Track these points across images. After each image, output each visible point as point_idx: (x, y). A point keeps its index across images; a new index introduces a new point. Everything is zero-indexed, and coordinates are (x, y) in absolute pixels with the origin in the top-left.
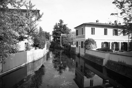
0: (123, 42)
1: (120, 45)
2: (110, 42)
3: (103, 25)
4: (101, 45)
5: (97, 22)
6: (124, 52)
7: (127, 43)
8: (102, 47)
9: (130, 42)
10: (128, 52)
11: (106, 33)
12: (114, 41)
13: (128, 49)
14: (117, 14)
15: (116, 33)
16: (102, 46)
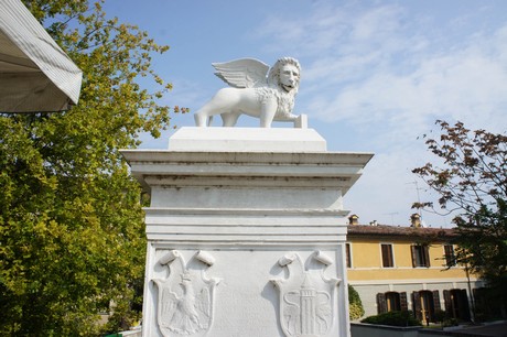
0: (449, 288)
1: (442, 301)
2: (405, 293)
3: (376, 234)
4: (376, 305)
5: (351, 222)
6: (460, 327)
7: (465, 290)
8: (379, 311)
9: (473, 286)
10: (472, 324)
11: (388, 261)
12: (418, 289)
13: (472, 314)
14: (429, 204)
15: (422, 259)
16: (380, 308)
